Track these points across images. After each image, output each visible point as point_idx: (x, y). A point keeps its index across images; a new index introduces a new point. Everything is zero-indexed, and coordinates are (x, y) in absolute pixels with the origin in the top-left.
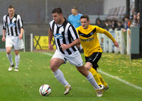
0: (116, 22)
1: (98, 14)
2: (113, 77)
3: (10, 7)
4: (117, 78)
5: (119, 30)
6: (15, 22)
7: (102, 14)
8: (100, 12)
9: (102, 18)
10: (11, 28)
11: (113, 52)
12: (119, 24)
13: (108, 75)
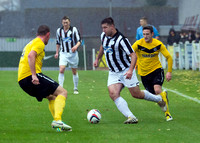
0: (193, 32)
1: (172, 24)
2: (190, 98)
3: (65, 18)
4: (195, 99)
5: (197, 42)
6: (71, 36)
7: (177, 24)
8: (174, 21)
9: (177, 28)
10: (67, 43)
11: (191, 69)
12: (197, 36)
13: (185, 96)
